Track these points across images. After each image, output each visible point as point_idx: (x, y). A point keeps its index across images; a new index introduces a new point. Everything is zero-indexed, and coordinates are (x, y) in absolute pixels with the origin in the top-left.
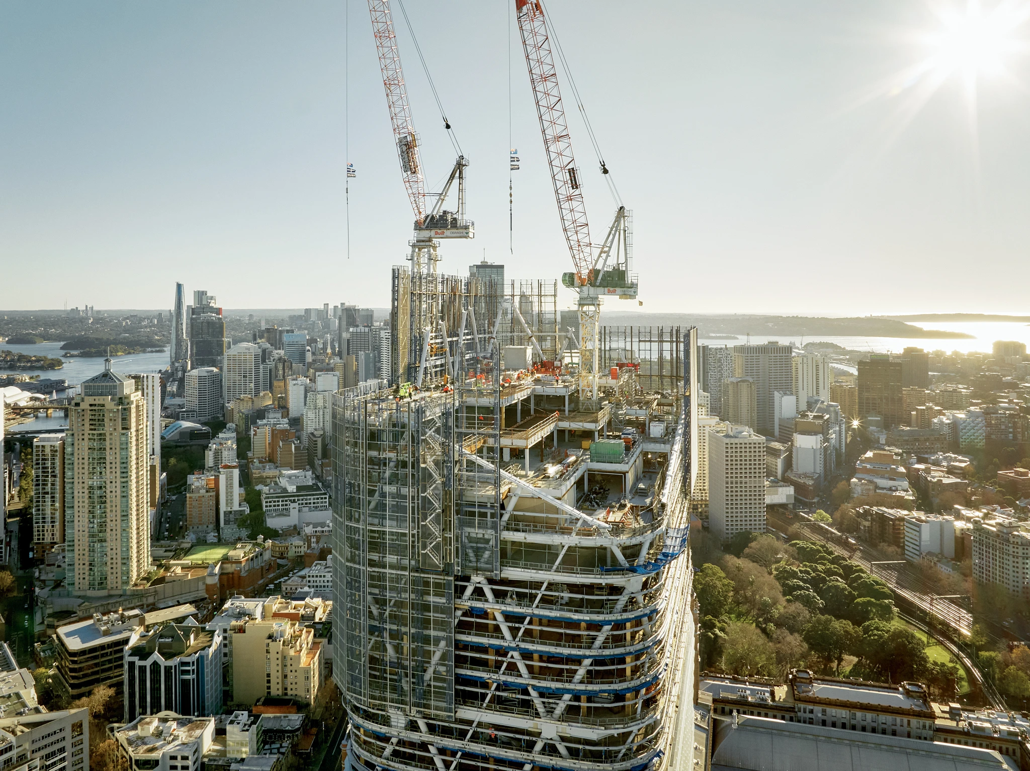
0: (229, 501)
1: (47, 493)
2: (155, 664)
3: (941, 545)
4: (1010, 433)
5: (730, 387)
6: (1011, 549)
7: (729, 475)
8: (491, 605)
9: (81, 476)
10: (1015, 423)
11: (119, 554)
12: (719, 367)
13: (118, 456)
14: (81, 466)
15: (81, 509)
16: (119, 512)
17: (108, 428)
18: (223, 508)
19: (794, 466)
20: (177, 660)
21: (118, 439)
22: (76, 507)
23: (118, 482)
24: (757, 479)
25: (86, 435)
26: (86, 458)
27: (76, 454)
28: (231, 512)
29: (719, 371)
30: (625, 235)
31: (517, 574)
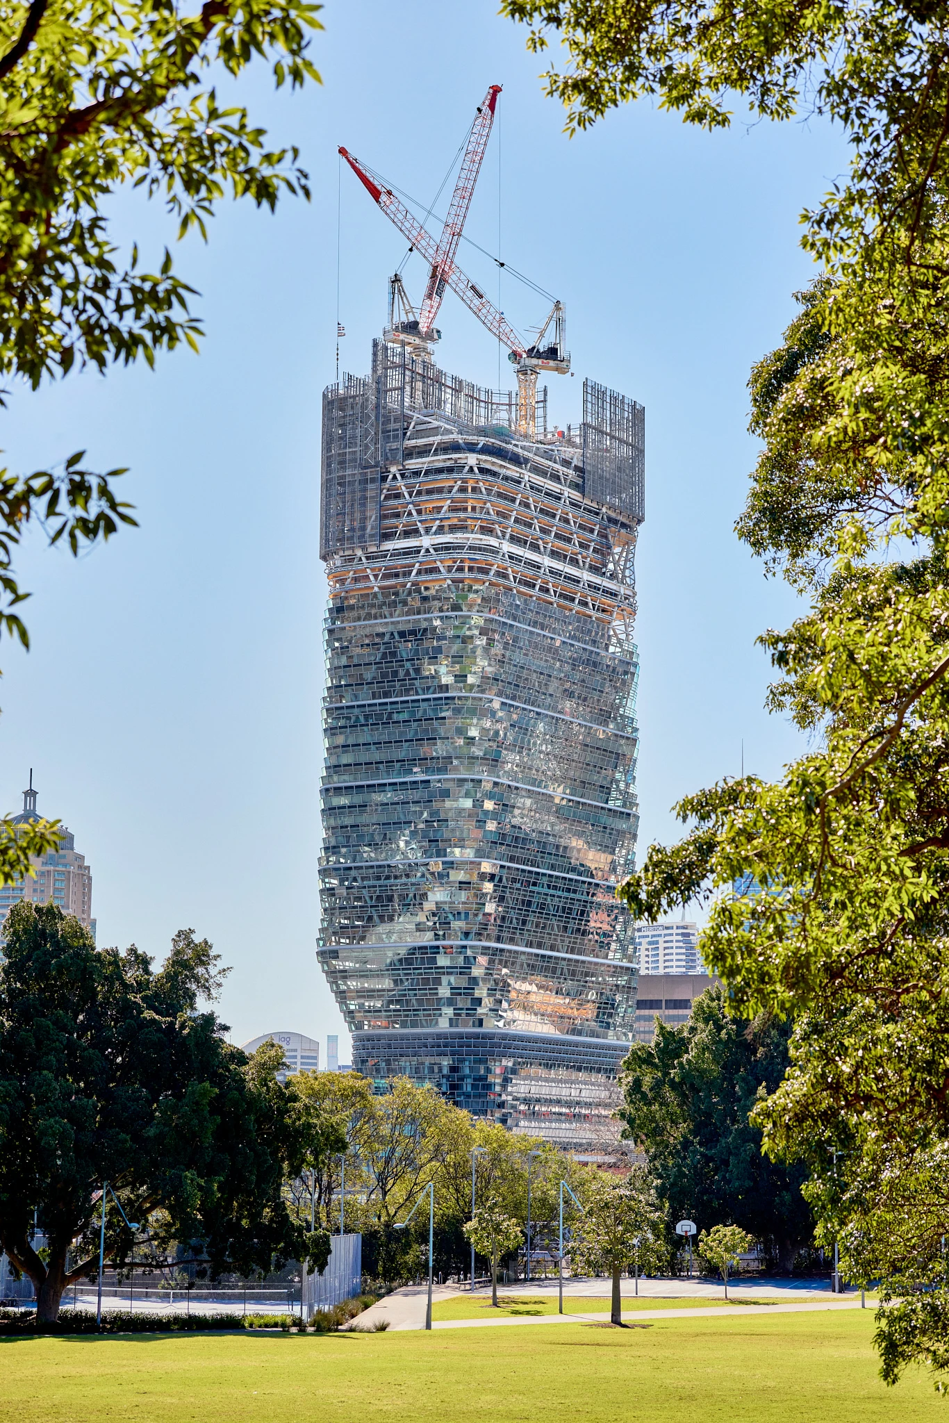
8: (401, 483)
30: (559, 322)
31: (413, 464)
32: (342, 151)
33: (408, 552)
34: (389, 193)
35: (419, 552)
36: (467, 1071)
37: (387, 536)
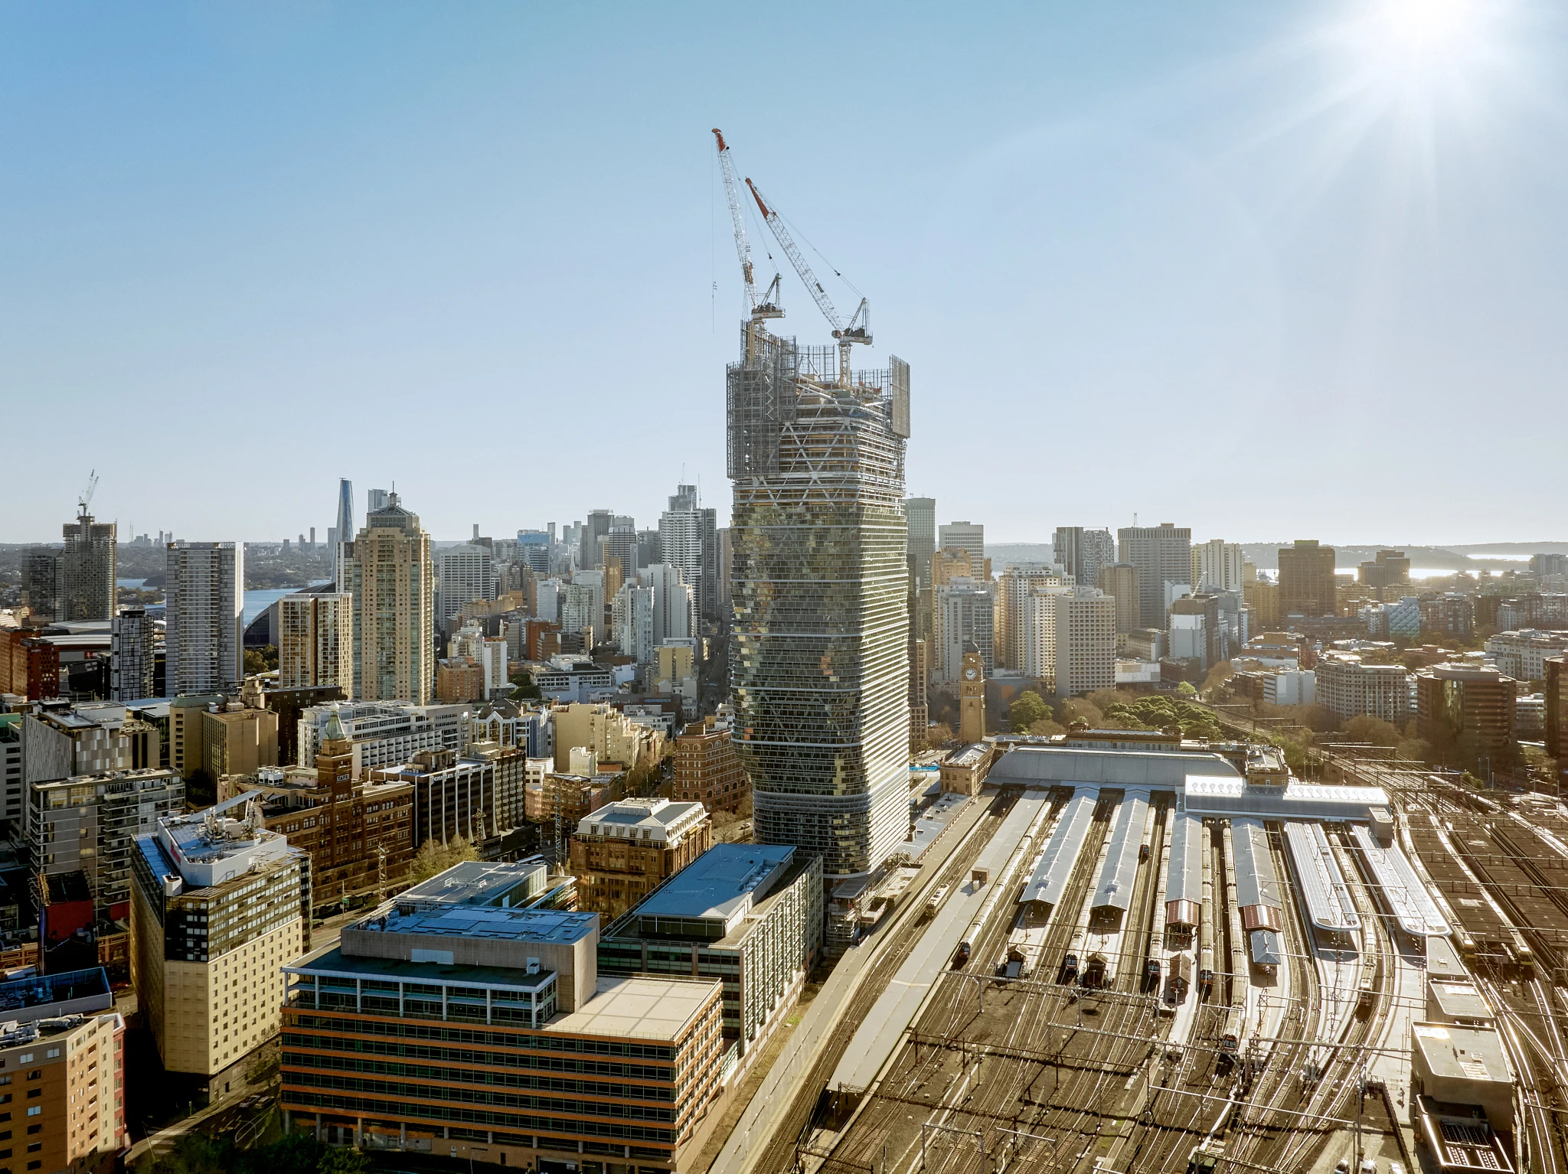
0: (495, 678)
1: (297, 654)
2: (494, 724)
3: (1300, 694)
4: (1450, 622)
5: (1107, 573)
6: (1345, 679)
7: (1074, 637)
8: (793, 434)
9: (369, 607)
10: (1455, 611)
11: (409, 687)
12: (1097, 553)
13: (408, 587)
14: (369, 598)
15: (368, 641)
16: (409, 643)
17: (397, 560)
18: (489, 685)
19: (1171, 650)
20: (513, 720)
21: (408, 570)
22: (363, 639)
23: (409, 614)
24: (1106, 641)
25: (375, 566)
26: (375, 589)
27: (363, 586)
28: (497, 690)
29: (1097, 559)
30: (866, 311)
31: (802, 421)
32: (748, 181)
33: (800, 481)
34: (774, 214)
35: (808, 482)
36: (816, 823)
37: (784, 468)
